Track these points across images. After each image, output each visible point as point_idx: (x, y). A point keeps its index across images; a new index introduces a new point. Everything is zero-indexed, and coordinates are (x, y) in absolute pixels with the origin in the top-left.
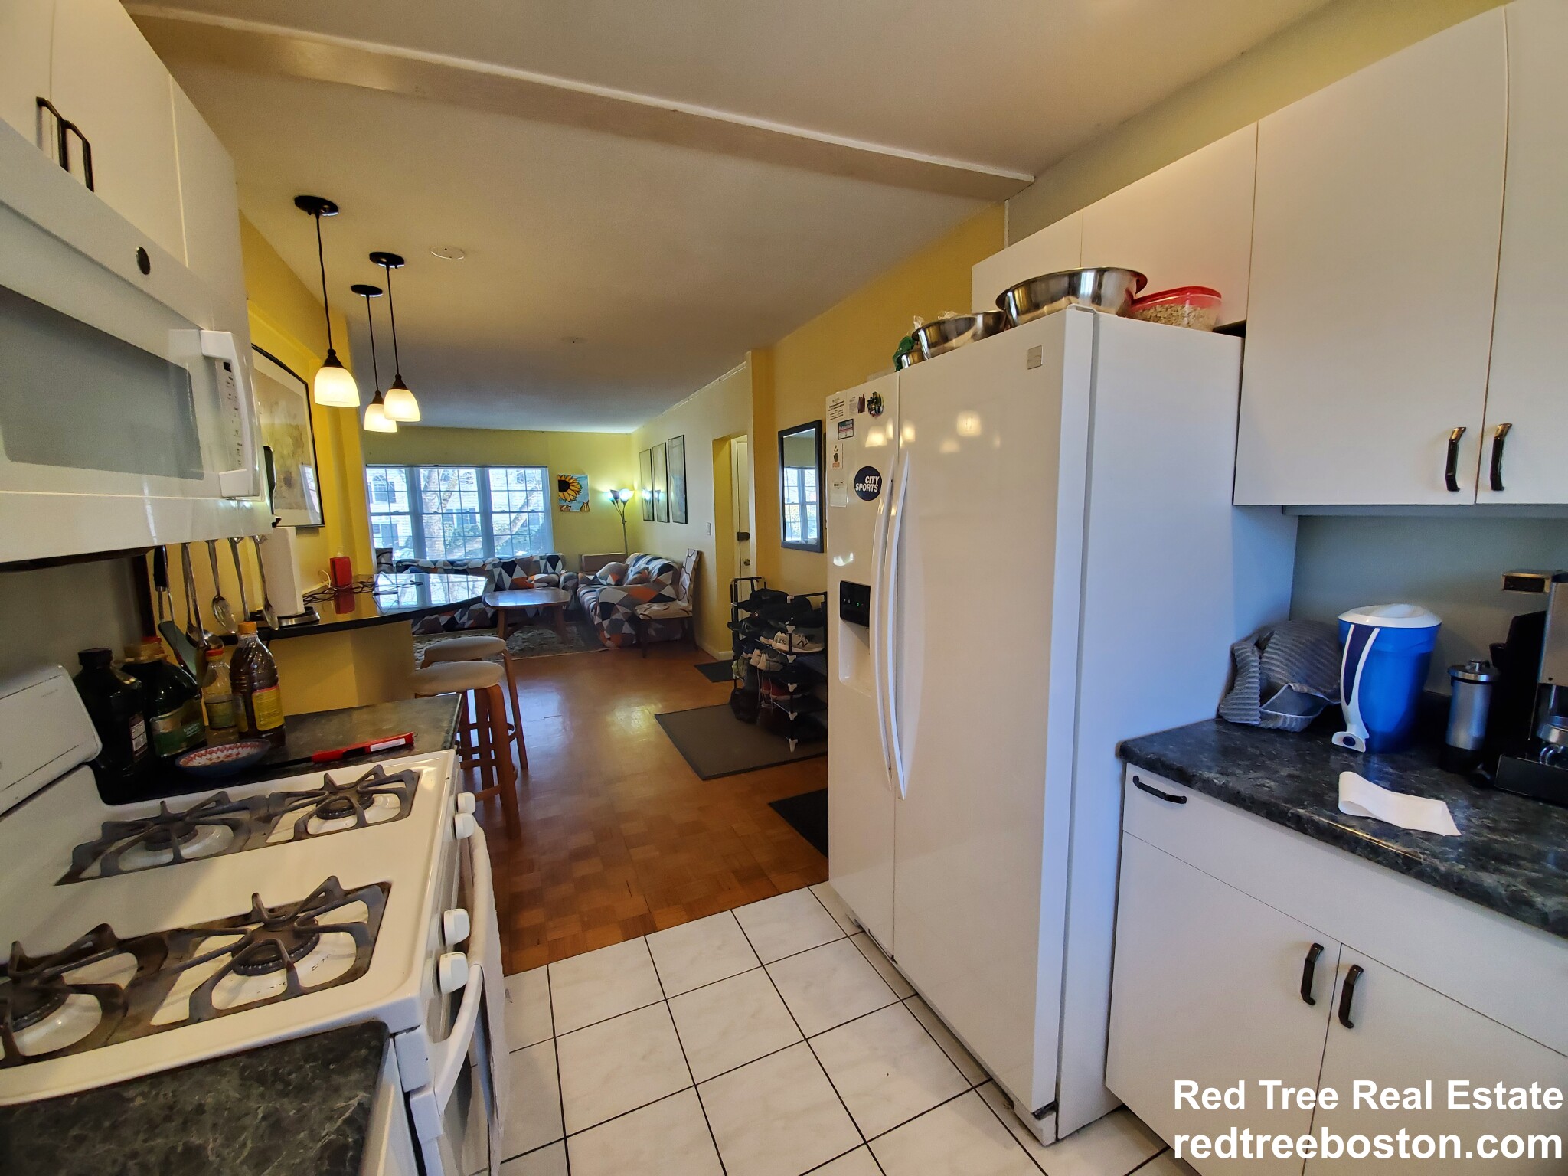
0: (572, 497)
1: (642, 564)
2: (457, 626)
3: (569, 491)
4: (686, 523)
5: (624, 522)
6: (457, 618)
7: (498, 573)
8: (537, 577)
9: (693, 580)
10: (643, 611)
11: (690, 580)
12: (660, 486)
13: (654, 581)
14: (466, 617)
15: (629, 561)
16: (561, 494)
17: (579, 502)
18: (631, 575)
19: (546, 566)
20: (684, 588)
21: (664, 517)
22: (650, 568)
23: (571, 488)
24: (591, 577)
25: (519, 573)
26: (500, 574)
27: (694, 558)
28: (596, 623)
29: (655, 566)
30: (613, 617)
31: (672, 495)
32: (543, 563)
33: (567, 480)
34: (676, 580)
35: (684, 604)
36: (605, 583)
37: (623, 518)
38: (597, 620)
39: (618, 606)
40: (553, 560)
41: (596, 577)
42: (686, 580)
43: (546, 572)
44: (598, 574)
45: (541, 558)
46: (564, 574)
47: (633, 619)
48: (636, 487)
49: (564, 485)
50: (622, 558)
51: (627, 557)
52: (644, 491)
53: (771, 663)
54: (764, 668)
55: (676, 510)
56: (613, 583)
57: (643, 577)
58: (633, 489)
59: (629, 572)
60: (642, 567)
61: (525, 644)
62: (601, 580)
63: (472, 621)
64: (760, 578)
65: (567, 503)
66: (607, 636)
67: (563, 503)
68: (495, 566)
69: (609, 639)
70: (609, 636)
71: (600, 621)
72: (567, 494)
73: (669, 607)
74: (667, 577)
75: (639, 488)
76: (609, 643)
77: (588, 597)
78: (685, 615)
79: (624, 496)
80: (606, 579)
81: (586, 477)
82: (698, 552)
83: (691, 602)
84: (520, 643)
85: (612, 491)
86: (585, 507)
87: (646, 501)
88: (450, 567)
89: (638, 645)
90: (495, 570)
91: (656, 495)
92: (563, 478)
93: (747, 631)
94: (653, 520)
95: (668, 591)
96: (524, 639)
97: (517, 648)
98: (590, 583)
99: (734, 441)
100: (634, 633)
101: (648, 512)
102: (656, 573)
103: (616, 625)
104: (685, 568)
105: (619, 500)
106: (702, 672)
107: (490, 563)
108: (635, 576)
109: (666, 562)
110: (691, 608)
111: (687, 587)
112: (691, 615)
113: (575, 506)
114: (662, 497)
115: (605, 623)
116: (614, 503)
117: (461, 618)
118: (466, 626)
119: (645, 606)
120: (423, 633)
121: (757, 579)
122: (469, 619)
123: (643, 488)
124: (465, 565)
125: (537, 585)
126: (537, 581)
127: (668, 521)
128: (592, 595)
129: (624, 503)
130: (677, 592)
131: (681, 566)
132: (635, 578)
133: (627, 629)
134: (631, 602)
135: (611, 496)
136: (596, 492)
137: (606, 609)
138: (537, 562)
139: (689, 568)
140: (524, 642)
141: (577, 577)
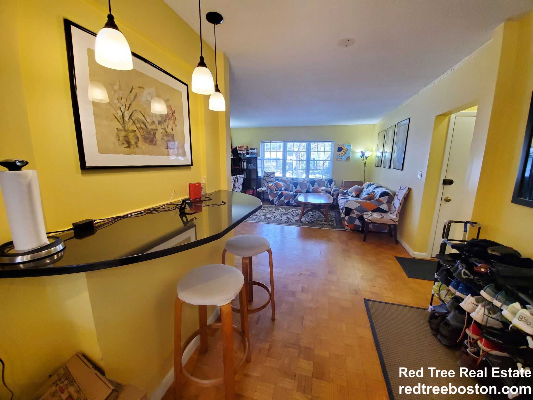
0: (343, 155)
1: (371, 189)
2: (290, 205)
3: (342, 152)
4: (402, 169)
5: (365, 167)
6: (291, 202)
7: (308, 185)
8: (323, 188)
9: (402, 204)
10: (368, 216)
11: (400, 204)
12: (388, 150)
13: (377, 200)
14: (293, 201)
15: (365, 186)
16: (338, 153)
17: (346, 157)
18: (364, 195)
19: (327, 184)
20: (395, 207)
21: (388, 165)
22: (375, 192)
23: (343, 150)
24: (345, 191)
25: (316, 186)
26: (309, 186)
27: (405, 191)
28: (342, 217)
29: (379, 191)
30: (351, 215)
31: (395, 154)
32: (326, 182)
33: (342, 147)
34: (390, 202)
35: (393, 216)
36: (351, 195)
37: (365, 165)
38: (343, 215)
39: (354, 210)
40: (330, 182)
41: (347, 192)
42: (397, 203)
43: (327, 186)
44: (348, 190)
45: (326, 180)
46: (334, 188)
47: (361, 218)
48: (374, 150)
49: (340, 149)
50: (361, 184)
51: (364, 184)
52: (378, 152)
53: (490, 319)
54: (479, 321)
55: (396, 162)
56: (355, 196)
57: (371, 197)
58: (372, 151)
59: (364, 191)
60: (371, 191)
61: (312, 218)
62: (349, 193)
63: (295, 203)
64: (476, 223)
65: (340, 157)
66: (346, 224)
67: (338, 157)
68: (308, 182)
69: (347, 226)
70: (347, 225)
71: (344, 216)
72: (341, 153)
73: (383, 217)
74: (384, 199)
75: (375, 150)
76: (346, 227)
77: (341, 202)
78: (393, 223)
79: (367, 154)
80: (352, 193)
81: (351, 146)
82: (408, 188)
83: (398, 216)
84: (309, 218)
85: (361, 152)
86: (348, 159)
87: (378, 157)
88: (292, 181)
89: (362, 232)
90: (307, 183)
91: (384, 154)
92: (340, 146)
93: (463, 276)
94: (381, 167)
95: (384, 207)
96: (311, 215)
97: (307, 220)
98: (344, 194)
99: (453, 116)
100: (361, 225)
101: (378, 162)
102: (378, 196)
103: (352, 220)
104: (397, 196)
105: (364, 156)
106: (401, 266)
107: (306, 180)
108: (366, 196)
109: (385, 190)
110: (397, 220)
111: (397, 207)
112: (397, 223)
113: (344, 158)
114: (388, 155)
115: (347, 218)
116: (362, 158)
117: (292, 202)
118: (293, 205)
119: (369, 213)
120: (279, 205)
121: (473, 224)
122: (294, 202)
123: (377, 150)
124: (297, 180)
125: (322, 192)
126: (322, 190)
127: (390, 168)
128: (343, 201)
129: (367, 158)
130: (390, 208)
131: (395, 194)
132: (365, 197)
133: (357, 222)
134: (362, 210)
135: (361, 154)
136: (354, 152)
137: (348, 211)
138: (324, 182)
139: (401, 195)
140: (311, 217)
141: (339, 191)
